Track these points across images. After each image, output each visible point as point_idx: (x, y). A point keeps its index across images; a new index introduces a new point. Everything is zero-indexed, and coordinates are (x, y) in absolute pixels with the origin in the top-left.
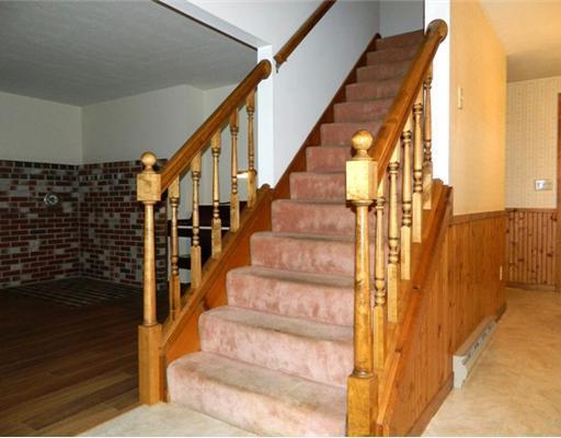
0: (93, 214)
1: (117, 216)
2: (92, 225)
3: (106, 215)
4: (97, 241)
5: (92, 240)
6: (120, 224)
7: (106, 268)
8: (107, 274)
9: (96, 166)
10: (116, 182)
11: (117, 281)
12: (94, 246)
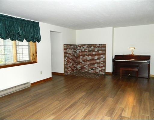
0: (82, 56)
1: (90, 57)
2: (81, 59)
3: (87, 57)
4: (83, 63)
5: (82, 63)
6: (91, 59)
7: (86, 69)
8: (86, 70)
9: (85, 45)
10: (91, 49)
11: (90, 72)
12: (82, 64)
